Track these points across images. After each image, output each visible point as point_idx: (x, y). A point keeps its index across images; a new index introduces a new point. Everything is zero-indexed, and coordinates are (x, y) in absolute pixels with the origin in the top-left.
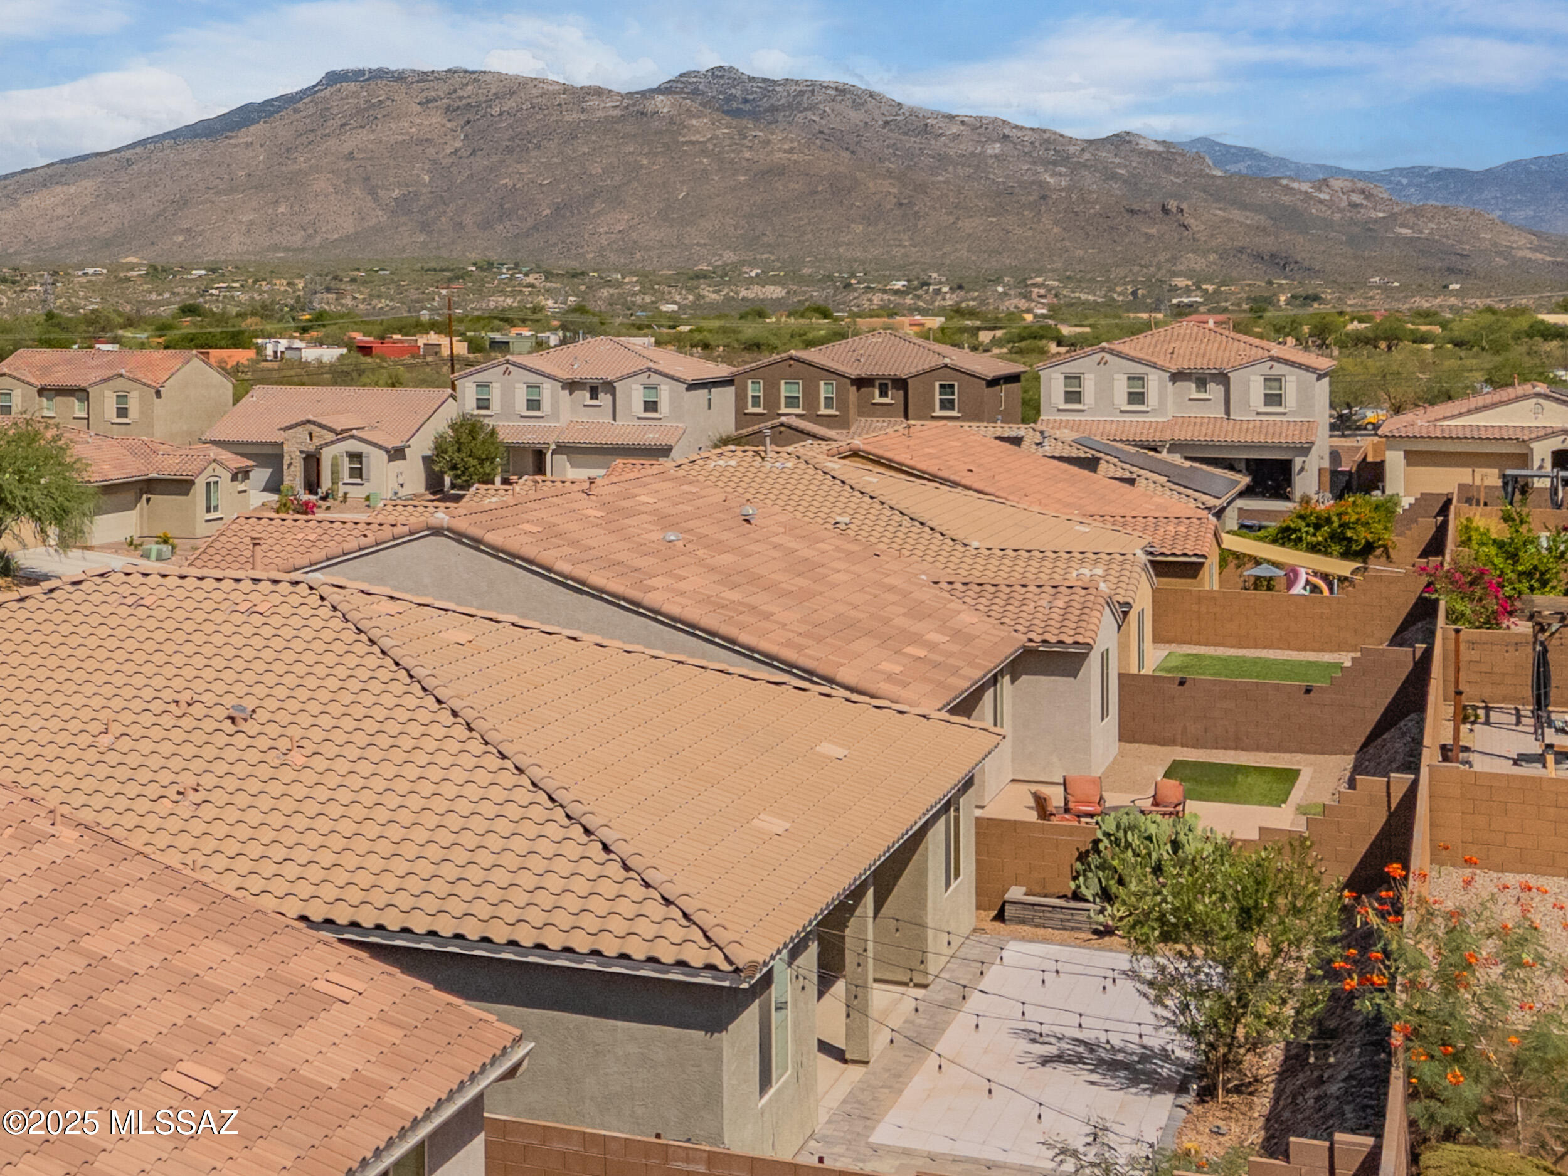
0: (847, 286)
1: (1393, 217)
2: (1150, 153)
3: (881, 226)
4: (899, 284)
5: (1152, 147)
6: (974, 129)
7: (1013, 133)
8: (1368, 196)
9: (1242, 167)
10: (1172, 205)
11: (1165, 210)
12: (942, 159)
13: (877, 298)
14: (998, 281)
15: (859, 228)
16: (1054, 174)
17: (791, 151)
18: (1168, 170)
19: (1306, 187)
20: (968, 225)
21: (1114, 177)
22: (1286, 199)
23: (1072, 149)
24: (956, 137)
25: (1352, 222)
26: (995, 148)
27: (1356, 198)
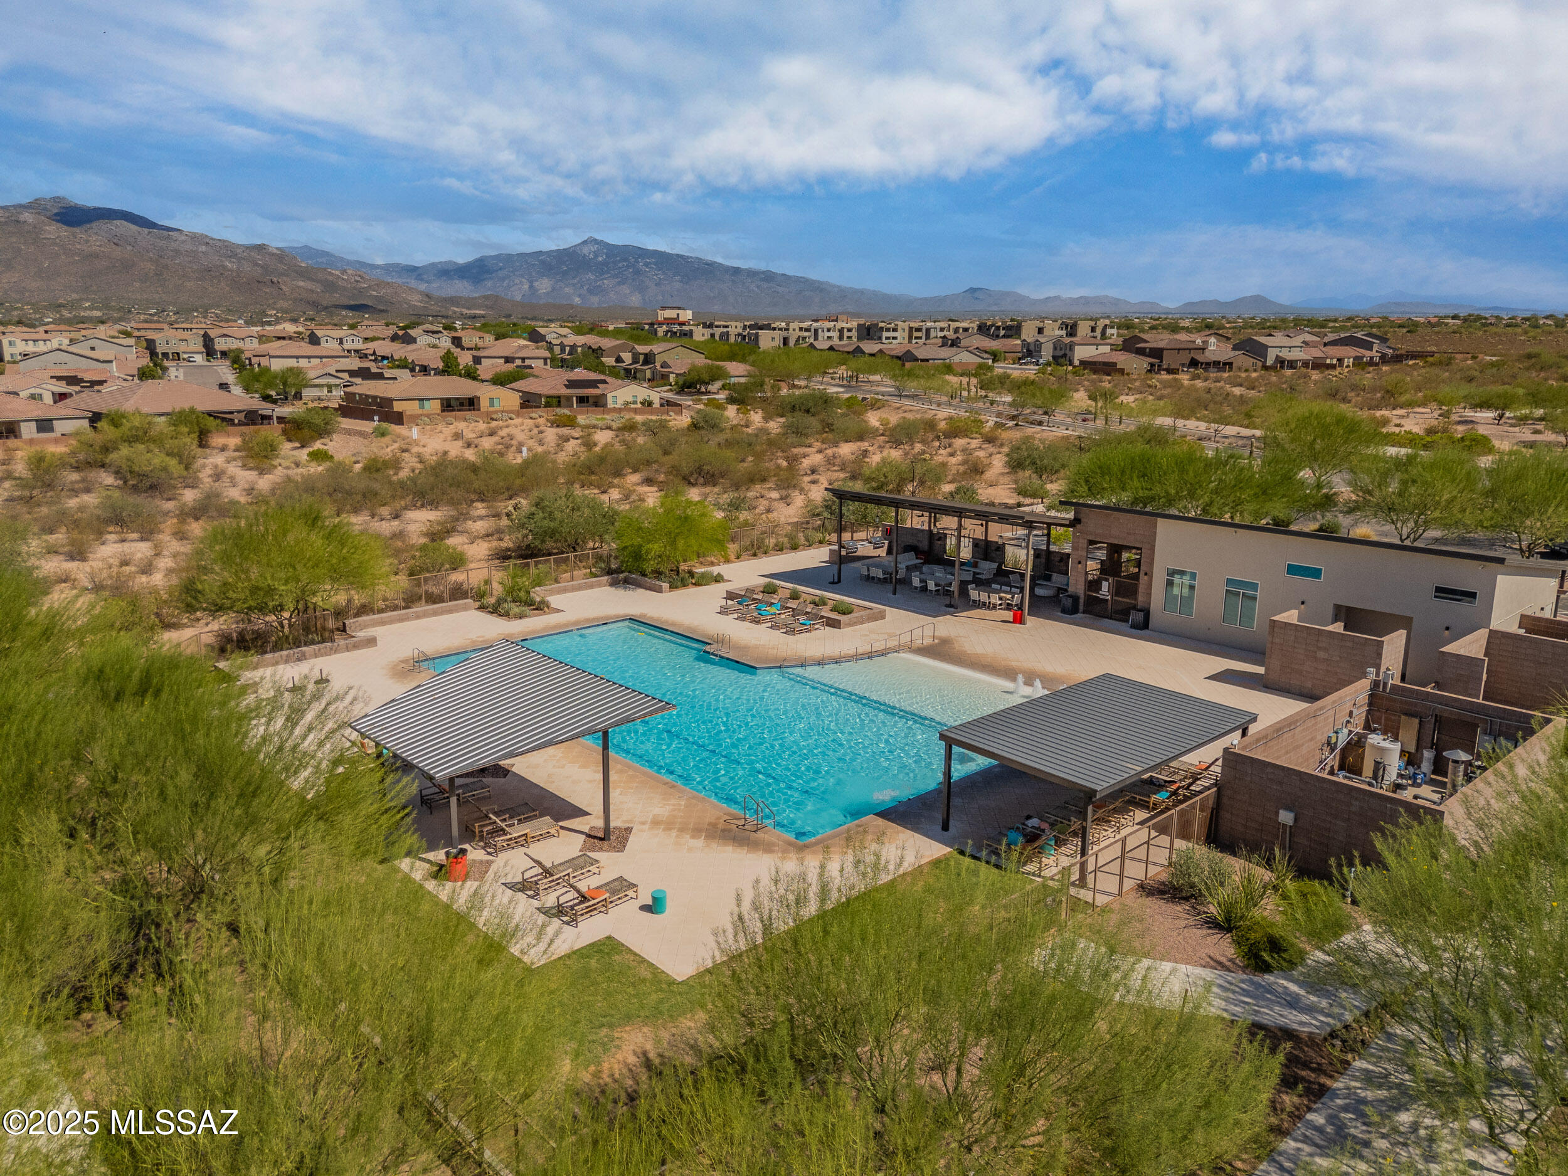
0: (130, 311)
1: (369, 287)
2: (273, 254)
3: (148, 284)
4: (152, 311)
5: (275, 251)
6: (192, 238)
7: (211, 242)
8: (362, 278)
9: (324, 260)
10: (275, 280)
11: (272, 282)
12: (177, 252)
13: (142, 317)
14: (196, 310)
15: (137, 284)
16: (230, 262)
17: (100, 246)
18: (282, 262)
19: (337, 273)
20: (190, 285)
21: (257, 265)
22: (330, 278)
23: (239, 251)
24: (183, 242)
25: (355, 288)
26: (203, 248)
27: (358, 278)
